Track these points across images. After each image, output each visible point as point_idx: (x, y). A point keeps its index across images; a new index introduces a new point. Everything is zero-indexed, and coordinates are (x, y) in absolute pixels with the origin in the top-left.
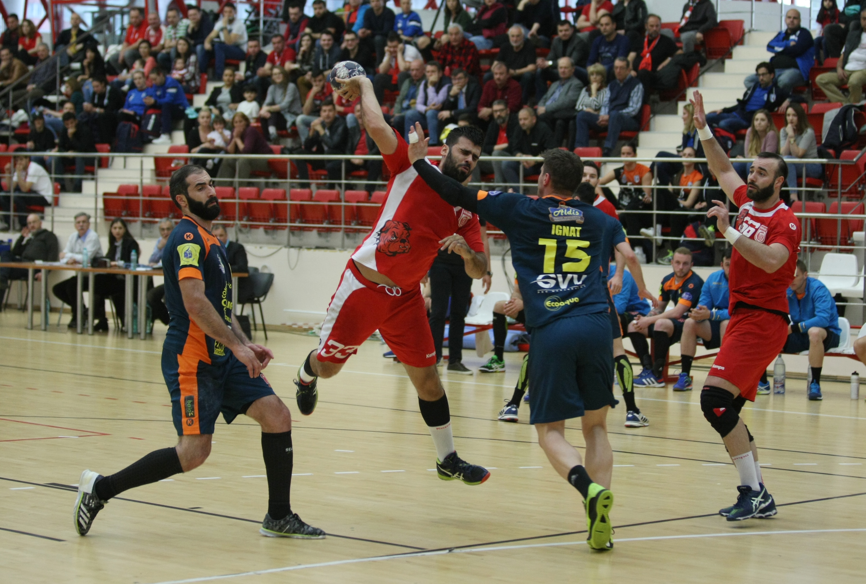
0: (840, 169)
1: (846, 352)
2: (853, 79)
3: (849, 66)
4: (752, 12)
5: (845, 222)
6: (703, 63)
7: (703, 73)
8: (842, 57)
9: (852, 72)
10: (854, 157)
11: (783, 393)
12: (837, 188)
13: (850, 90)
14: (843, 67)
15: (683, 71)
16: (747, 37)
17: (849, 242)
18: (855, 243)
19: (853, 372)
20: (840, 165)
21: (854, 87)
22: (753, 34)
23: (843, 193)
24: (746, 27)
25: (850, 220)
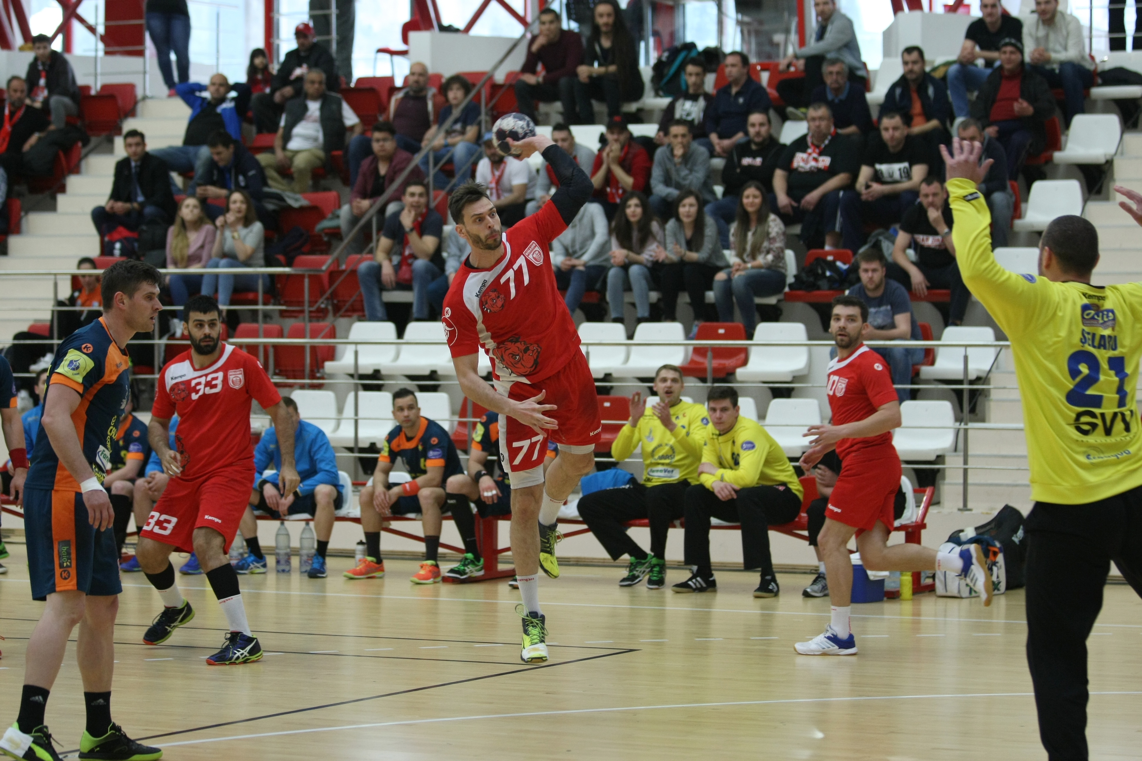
0: (306, 281)
1: (352, 515)
2: (300, 161)
3: (294, 145)
4: (145, 73)
5: (314, 349)
6: (86, 142)
7: (86, 155)
8: (281, 131)
9: (296, 152)
10: (323, 263)
11: (289, 571)
12: (303, 305)
13: (296, 175)
14: (284, 148)
15: (61, 154)
16: (140, 107)
17: (318, 375)
18: (326, 376)
19: (358, 541)
20: (306, 276)
21: (301, 172)
22: (149, 102)
23: (310, 312)
24: (139, 93)
25: (318, 347)
